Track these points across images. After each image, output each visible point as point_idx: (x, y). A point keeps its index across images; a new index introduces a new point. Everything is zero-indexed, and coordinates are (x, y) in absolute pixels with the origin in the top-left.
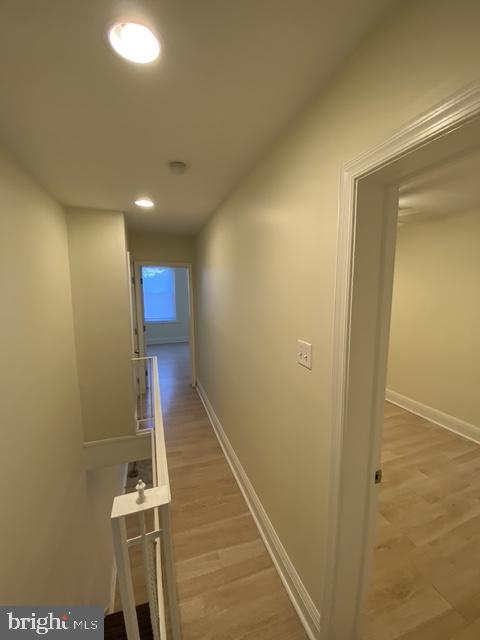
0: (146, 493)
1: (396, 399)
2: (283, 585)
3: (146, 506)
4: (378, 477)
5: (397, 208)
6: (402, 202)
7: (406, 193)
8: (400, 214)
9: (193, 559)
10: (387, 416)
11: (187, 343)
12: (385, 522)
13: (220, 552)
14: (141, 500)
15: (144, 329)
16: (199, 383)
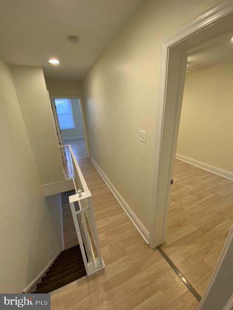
0: (82, 193)
1: (180, 158)
2: (135, 226)
3: (83, 198)
4: (172, 182)
5: (186, 62)
6: (189, 59)
7: (191, 54)
8: (188, 66)
9: (99, 221)
10: (175, 164)
11: (83, 139)
12: (173, 203)
13: (109, 218)
14: (80, 196)
15: (61, 132)
16: (91, 157)
